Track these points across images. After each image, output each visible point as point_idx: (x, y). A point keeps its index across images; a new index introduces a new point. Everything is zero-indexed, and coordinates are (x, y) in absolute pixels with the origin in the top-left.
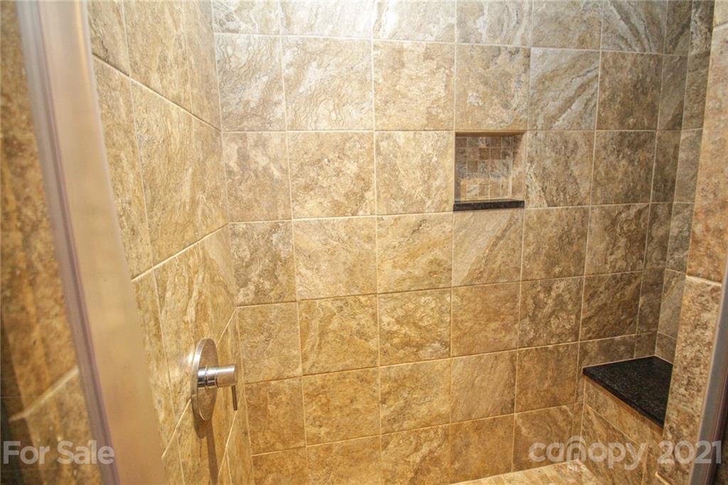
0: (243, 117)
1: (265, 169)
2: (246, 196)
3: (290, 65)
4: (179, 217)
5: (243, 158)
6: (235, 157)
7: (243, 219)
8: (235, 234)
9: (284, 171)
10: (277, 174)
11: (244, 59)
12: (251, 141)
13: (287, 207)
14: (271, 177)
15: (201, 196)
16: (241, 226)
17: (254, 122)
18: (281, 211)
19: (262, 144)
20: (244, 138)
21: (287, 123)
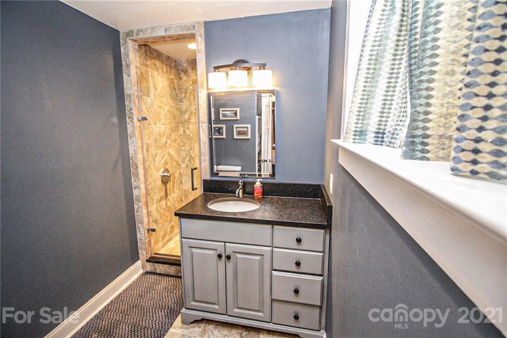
0: (184, 122)
1: (189, 134)
2: (185, 141)
3: (195, 109)
4: (161, 145)
5: (184, 132)
6: (182, 131)
7: (184, 147)
8: (182, 150)
9: (193, 135)
10: (191, 136)
11: (185, 108)
12: (186, 128)
13: (194, 144)
14: (190, 136)
15: (168, 141)
16: (183, 148)
17: (187, 123)
18: (192, 145)
19: (188, 128)
20: (184, 127)
21: (194, 123)
